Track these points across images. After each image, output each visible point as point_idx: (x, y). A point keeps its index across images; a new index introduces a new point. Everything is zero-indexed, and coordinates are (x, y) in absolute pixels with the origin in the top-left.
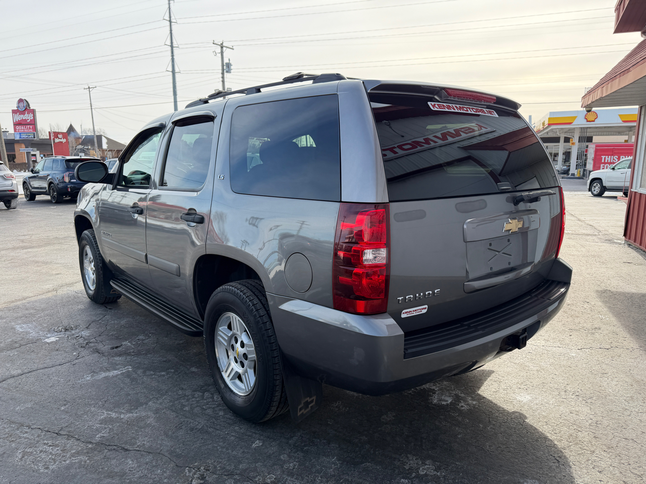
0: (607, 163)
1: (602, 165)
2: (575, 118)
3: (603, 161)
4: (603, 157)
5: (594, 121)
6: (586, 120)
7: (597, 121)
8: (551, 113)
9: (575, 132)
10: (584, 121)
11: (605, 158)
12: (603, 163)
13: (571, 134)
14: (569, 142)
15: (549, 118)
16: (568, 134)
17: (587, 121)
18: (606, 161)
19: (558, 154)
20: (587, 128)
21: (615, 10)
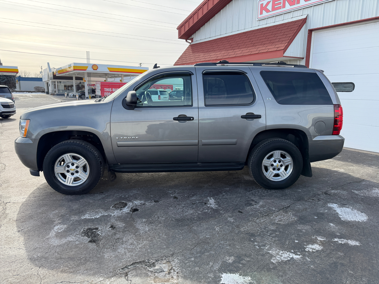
0: (107, 92)
1: (105, 93)
2: (87, 67)
3: (105, 91)
6: (92, 69)
7: (97, 70)
8: (74, 63)
9: (85, 74)
10: (92, 70)
11: (106, 89)
12: (105, 92)
13: (82, 76)
14: (83, 80)
15: (74, 66)
16: (81, 75)
18: (107, 91)
19: (73, 86)
20: (90, 73)
21: (177, 29)
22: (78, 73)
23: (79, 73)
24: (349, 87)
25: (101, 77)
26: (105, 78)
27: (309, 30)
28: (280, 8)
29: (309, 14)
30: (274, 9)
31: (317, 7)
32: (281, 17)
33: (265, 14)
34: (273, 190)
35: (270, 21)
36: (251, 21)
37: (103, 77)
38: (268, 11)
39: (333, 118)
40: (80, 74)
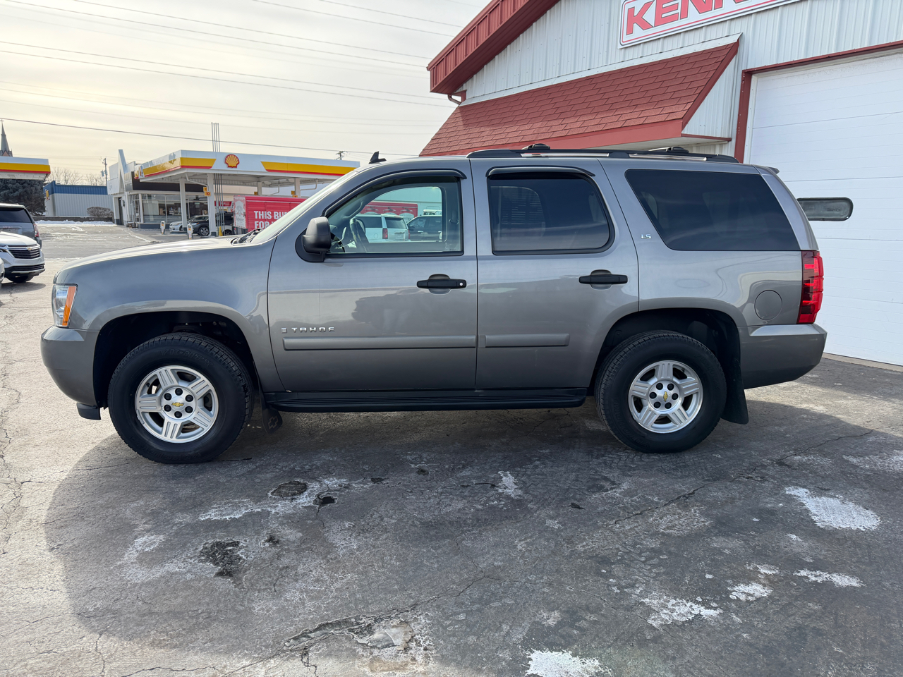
0: (261, 220)
1: (256, 222)
2: (214, 160)
3: (256, 217)
4: (256, 212)
5: (236, 167)
6: (226, 165)
7: (238, 169)
8: (182, 151)
9: (208, 178)
13: (202, 181)
15: (181, 158)
17: (229, 167)
21: (428, 69)
24: (838, 208)
25: (246, 185)
26: (257, 186)
27: (744, 71)
28: (674, 18)
29: (745, 33)
30: (659, 21)
31: (765, 15)
32: (677, 41)
33: (638, 32)
34: (655, 455)
35: (649, 49)
36: (605, 50)
37: (252, 183)
38: (645, 25)
39: (801, 284)
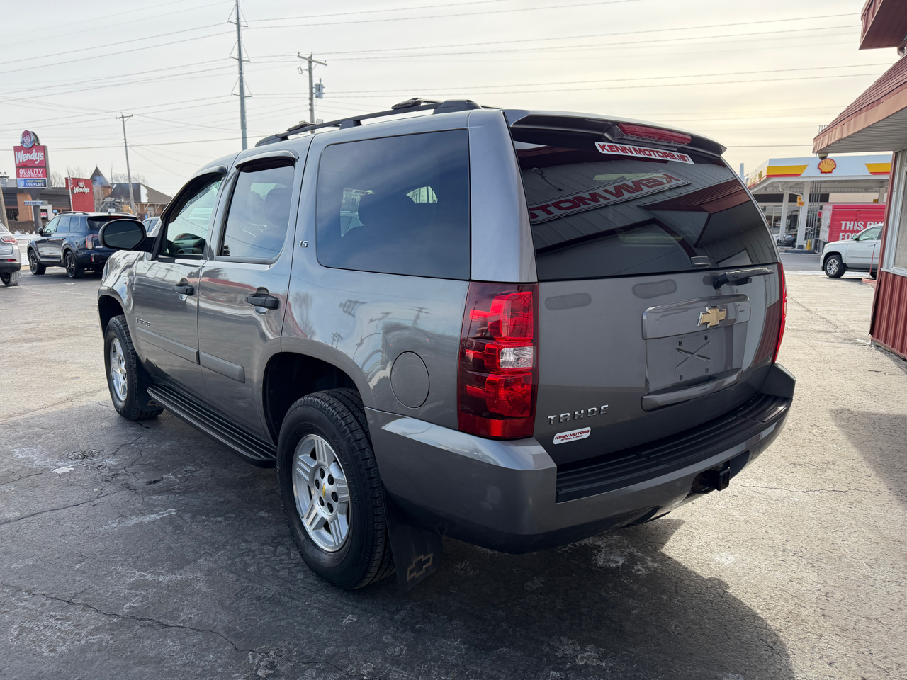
19: (780, 218)
20: (821, 181)
22: (793, 184)
23: (796, 184)
40: (796, 186)
